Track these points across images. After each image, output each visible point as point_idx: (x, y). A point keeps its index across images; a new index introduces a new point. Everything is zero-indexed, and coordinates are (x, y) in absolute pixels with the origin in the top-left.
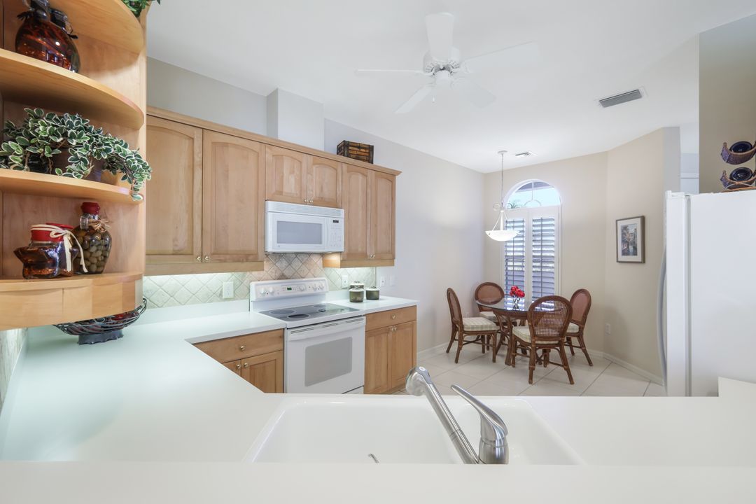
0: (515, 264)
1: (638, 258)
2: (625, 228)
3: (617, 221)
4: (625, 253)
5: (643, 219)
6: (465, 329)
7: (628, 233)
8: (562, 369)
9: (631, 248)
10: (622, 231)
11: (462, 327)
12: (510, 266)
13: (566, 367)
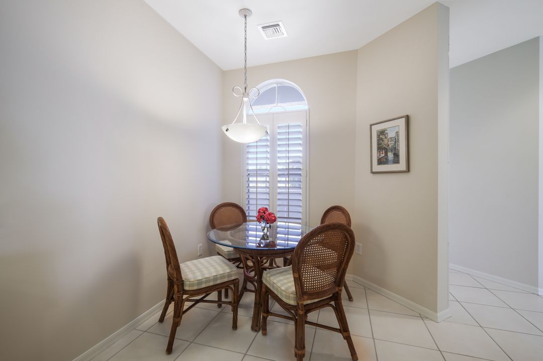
0: (259, 179)
1: (402, 166)
2: (382, 133)
3: (371, 125)
4: (381, 162)
5: (408, 118)
6: (187, 288)
7: (386, 138)
8: (340, 335)
9: (391, 155)
10: (378, 136)
11: (182, 283)
12: (253, 182)
13: (345, 334)
